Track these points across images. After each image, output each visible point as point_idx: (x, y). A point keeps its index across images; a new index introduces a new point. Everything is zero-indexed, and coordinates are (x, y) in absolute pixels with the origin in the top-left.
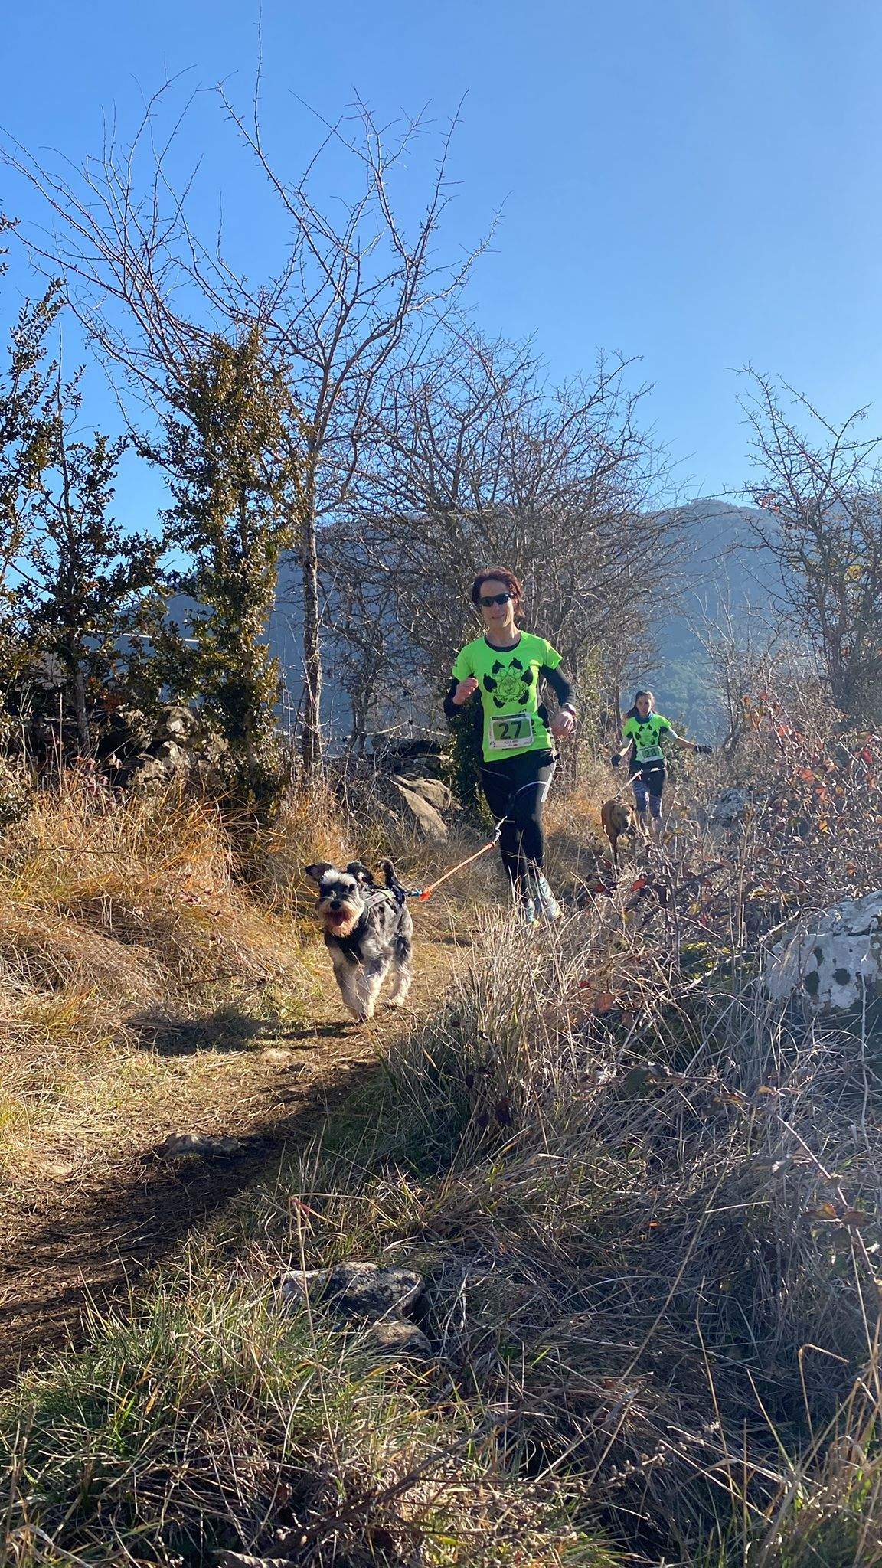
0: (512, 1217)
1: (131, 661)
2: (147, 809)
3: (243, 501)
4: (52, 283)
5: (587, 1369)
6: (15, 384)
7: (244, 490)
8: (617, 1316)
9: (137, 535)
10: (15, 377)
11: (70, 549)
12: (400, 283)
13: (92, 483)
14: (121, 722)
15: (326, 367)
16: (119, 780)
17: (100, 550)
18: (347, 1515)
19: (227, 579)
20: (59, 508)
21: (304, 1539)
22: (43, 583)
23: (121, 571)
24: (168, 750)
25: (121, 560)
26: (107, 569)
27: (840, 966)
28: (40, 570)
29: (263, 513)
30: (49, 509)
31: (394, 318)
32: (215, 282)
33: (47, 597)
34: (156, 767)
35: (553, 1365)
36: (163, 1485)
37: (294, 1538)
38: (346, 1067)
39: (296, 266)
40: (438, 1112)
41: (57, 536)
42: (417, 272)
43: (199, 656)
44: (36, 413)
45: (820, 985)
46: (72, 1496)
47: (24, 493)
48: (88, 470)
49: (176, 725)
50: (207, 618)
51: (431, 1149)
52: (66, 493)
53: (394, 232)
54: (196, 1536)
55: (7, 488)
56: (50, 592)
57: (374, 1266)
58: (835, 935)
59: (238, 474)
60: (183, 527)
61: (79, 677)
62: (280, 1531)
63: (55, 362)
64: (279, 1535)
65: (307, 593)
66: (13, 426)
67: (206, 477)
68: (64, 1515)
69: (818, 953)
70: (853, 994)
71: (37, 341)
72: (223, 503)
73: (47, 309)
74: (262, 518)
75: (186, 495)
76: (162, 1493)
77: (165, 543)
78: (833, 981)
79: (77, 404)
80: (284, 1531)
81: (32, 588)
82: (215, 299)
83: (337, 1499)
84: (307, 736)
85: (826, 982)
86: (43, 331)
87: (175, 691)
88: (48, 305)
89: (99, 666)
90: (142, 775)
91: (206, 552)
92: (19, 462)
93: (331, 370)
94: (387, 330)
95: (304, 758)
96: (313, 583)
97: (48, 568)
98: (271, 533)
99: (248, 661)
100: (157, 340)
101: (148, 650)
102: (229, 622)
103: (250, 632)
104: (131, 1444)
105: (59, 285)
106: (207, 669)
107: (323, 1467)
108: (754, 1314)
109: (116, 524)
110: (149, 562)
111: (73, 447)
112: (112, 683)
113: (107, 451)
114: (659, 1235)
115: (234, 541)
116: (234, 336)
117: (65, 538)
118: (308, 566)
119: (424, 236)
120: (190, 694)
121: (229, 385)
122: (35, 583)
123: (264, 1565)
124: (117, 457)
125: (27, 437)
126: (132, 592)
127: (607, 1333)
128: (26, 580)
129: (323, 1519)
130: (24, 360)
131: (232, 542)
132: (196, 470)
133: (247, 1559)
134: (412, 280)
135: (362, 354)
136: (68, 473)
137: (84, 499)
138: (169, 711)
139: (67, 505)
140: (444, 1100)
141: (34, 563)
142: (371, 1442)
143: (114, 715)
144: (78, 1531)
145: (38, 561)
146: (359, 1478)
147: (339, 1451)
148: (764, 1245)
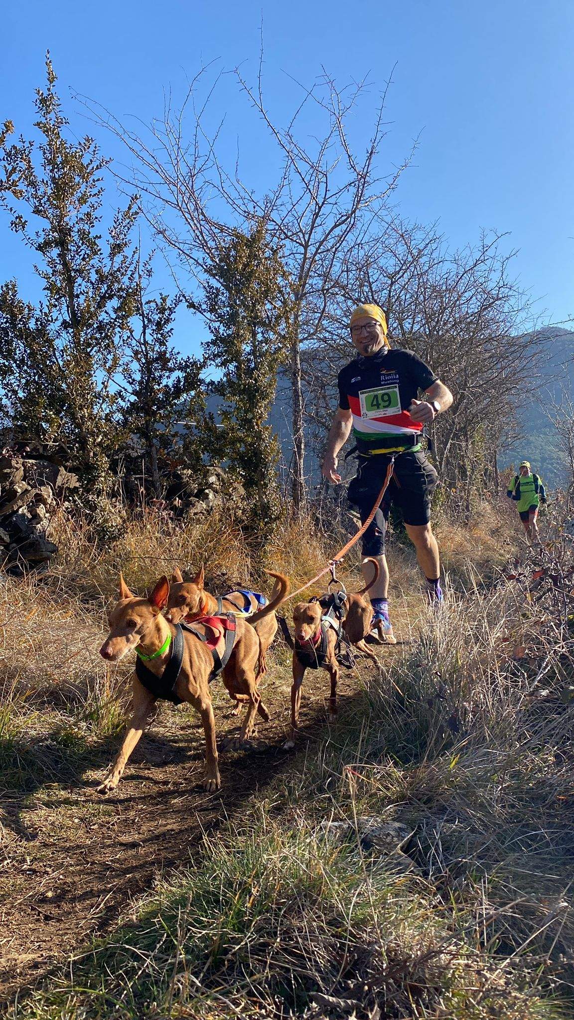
0: (467, 792)
1: (184, 437)
2: (197, 531)
3: (254, 334)
4: (132, 198)
5: (527, 890)
6: (112, 264)
7: (255, 327)
8: (542, 856)
9: (189, 358)
10: (112, 259)
11: (147, 369)
13: (159, 326)
14: (179, 477)
15: (306, 247)
16: (179, 514)
17: (164, 368)
18: (391, 974)
19: (245, 385)
20: (140, 342)
21: (366, 988)
22: (130, 389)
23: (179, 381)
24: (207, 495)
25: (178, 374)
26: (169, 380)
28: (129, 382)
29: (267, 341)
30: (134, 343)
31: (350, 212)
32: (234, 195)
33: (133, 398)
34: (201, 506)
35: (505, 886)
36: (264, 951)
37: (359, 987)
39: (286, 182)
40: (405, 725)
41: (139, 360)
42: (365, 182)
43: (227, 435)
44: (126, 281)
46: (207, 957)
47: (119, 332)
48: (157, 317)
49: (212, 479)
50: (231, 410)
51: (403, 748)
52: (144, 332)
53: (349, 156)
54: (289, 984)
55: (109, 329)
56: (135, 395)
57: (379, 820)
59: (251, 317)
60: (216, 352)
61: (154, 449)
62: (350, 982)
63: (136, 248)
64: (348, 984)
65: (294, 393)
66: (112, 291)
67: (231, 320)
68: (203, 968)
71: (125, 235)
72: (242, 336)
73: (130, 215)
74: (266, 344)
75: (218, 332)
76: (265, 957)
77: (204, 362)
79: (149, 275)
80: (353, 982)
81: (123, 393)
82: (235, 206)
83: (382, 963)
84: (295, 485)
86: (129, 229)
87: (213, 457)
88: (131, 212)
89: (165, 442)
90: (193, 511)
91: (232, 367)
92: (116, 313)
93: (309, 248)
94: (346, 220)
95: (294, 499)
96: (298, 386)
97: (134, 380)
98: (273, 354)
99: (259, 437)
100: (199, 234)
101: (195, 431)
102: (246, 412)
103: (260, 418)
105: (137, 199)
106: (233, 443)
107: (369, 944)
109: (175, 351)
110: (196, 374)
111: (149, 302)
112: (172, 453)
113: (168, 305)
114: (566, 805)
115: (249, 360)
116: (246, 228)
117: (144, 361)
118: (295, 375)
119: (369, 158)
120: (222, 459)
121: (244, 259)
122: (126, 390)
123: (342, 1003)
124: (174, 308)
125: (120, 297)
126: (185, 395)
127: (536, 867)
128: (120, 388)
129: (377, 976)
130: (117, 248)
131: (247, 361)
132: (224, 315)
133: (331, 999)
134: (361, 187)
135: (330, 237)
136: (145, 320)
137: (155, 336)
138: (208, 470)
139: (144, 339)
140: (408, 716)
141: (126, 377)
142: (401, 927)
143: (175, 473)
144: (212, 978)
145: (128, 376)
146: (395, 951)
147: (381, 933)
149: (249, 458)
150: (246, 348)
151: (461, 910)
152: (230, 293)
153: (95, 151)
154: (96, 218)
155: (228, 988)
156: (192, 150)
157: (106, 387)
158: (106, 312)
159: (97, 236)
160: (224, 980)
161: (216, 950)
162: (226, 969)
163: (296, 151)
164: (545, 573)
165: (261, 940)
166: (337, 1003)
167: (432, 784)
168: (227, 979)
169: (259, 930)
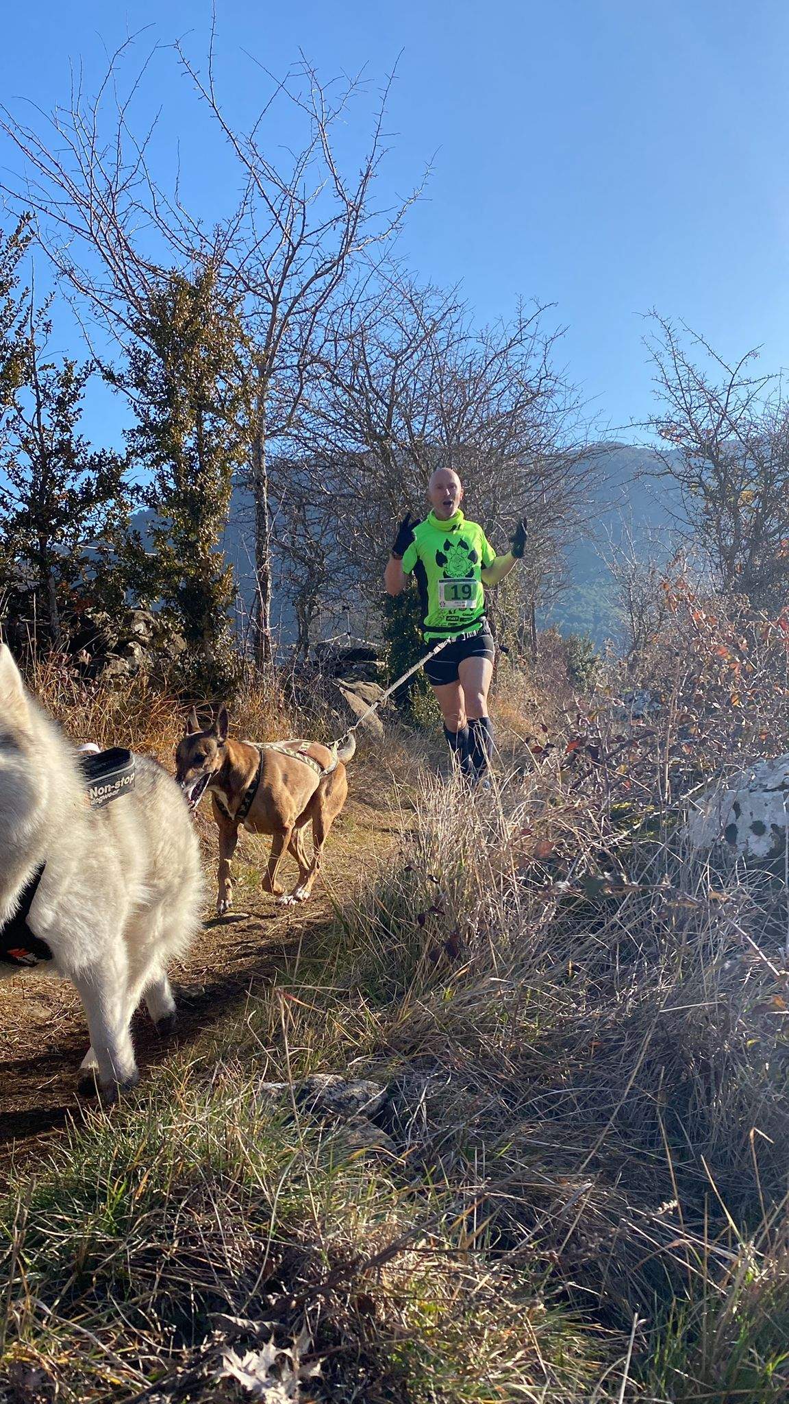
0: (466, 1037)
1: (98, 566)
2: (114, 700)
3: (199, 422)
4: (23, 217)
5: (541, 1168)
7: (200, 411)
8: (565, 1123)
9: (104, 451)
11: (42, 463)
12: (341, 226)
13: (62, 404)
14: (90, 622)
15: (275, 303)
16: (89, 673)
17: (69, 464)
18: (332, 1283)
19: (185, 492)
20: (32, 427)
21: (293, 1305)
22: (17, 494)
23: (89, 484)
24: (132, 649)
25: (88, 474)
26: (76, 482)
27: (756, 818)
28: (15, 483)
29: (218, 432)
30: (23, 427)
31: (336, 258)
32: (173, 225)
33: (21, 507)
34: (123, 665)
35: (511, 1163)
36: (154, 1261)
37: (284, 1302)
38: (299, 926)
39: (247, 209)
40: (390, 953)
41: (30, 452)
42: (357, 217)
43: (162, 562)
44: (11, 336)
45: (739, 836)
46: (68, 1273)
48: (58, 392)
49: (140, 627)
50: (167, 528)
51: (385, 985)
52: (38, 413)
53: (336, 179)
54: (188, 1308)
56: (24, 503)
57: (341, 1078)
58: (751, 791)
59: (195, 397)
60: (145, 445)
61: (51, 580)
62: (270, 1296)
63: (27, 289)
64: (269, 1300)
65: (258, 508)
67: (169, 400)
68: (61, 1290)
69: (736, 807)
70: (769, 844)
71: (11, 270)
72: (182, 423)
73: (19, 241)
74: (217, 437)
75: (147, 415)
76: (153, 1269)
77: (128, 459)
78: (750, 832)
79: (47, 331)
80: (274, 1296)
81: (7, 499)
82: (174, 240)
83: (322, 1269)
84: (258, 638)
85: (744, 833)
86: (16, 261)
87: (139, 595)
88: (20, 237)
89: (69, 572)
90: (109, 671)
91: (166, 467)
93: (279, 306)
94: (330, 268)
95: (256, 658)
96: (263, 500)
97: (22, 481)
98: (226, 451)
99: (205, 567)
100: (121, 277)
101: (113, 557)
102: (188, 531)
103: (207, 540)
104: (122, 1227)
105: (29, 218)
106: (169, 574)
107: (308, 1242)
108: (690, 1122)
109: (84, 440)
110: (115, 476)
111: (44, 368)
112: (81, 589)
113: (75, 374)
114: (601, 1054)
115: (192, 458)
116: (190, 271)
117: (38, 454)
118: (259, 484)
119: (364, 183)
120: (152, 597)
121: (186, 313)
122: (11, 494)
123: (256, 1328)
124: (84, 380)
125: (2, 358)
126: (98, 504)
127: (556, 1137)
128: (3, 491)
129: (311, 1286)
131: (190, 459)
132: (157, 393)
133: (240, 1322)
134: (352, 223)
135: (308, 291)
136: (40, 394)
137: (55, 419)
138: (133, 614)
139: (39, 423)
140: (395, 942)
141: (10, 476)
142: (352, 1219)
143: (83, 617)
144: (74, 1304)
145: (14, 474)
146: (342, 1251)
147: (323, 1227)
148: (698, 1059)
149: (192, 597)
151: (438, 1191)
152: (165, 360)
155: (96, 1315)
156: (112, 156)
160: (94, 1306)
161: (82, 1263)
162: (96, 1289)
163: (261, 167)
164: (582, 744)
165: (149, 1245)
166: (249, 1327)
167: (417, 1027)
168: (97, 1305)
169: (147, 1232)
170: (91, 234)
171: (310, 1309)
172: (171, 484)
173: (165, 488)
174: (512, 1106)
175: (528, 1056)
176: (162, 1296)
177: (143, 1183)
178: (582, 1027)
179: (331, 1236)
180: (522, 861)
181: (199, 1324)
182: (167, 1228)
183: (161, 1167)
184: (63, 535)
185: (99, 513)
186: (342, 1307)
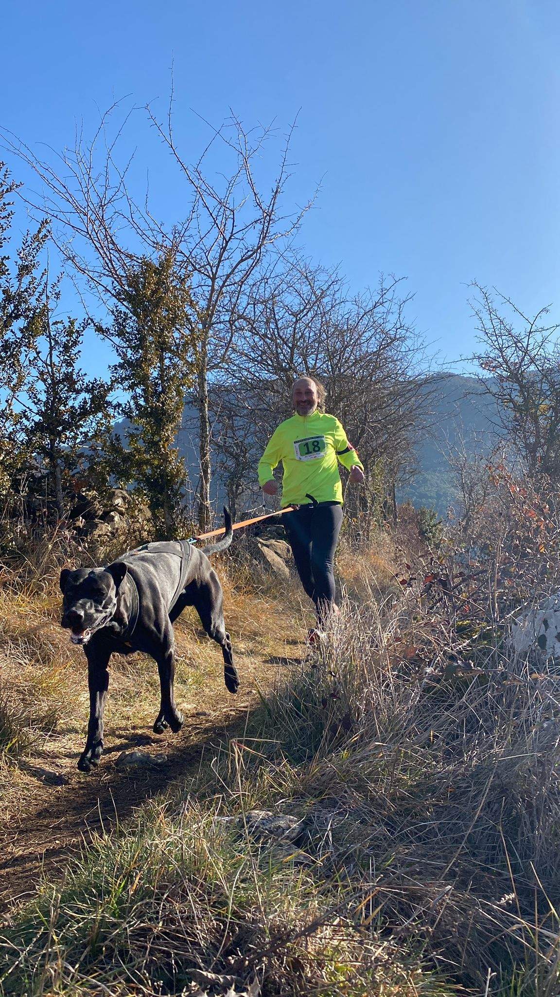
1: (91, 459)
3: (162, 360)
4: (43, 222)
6: (20, 285)
7: (162, 352)
9: (95, 380)
10: (20, 280)
11: (53, 388)
13: (67, 348)
14: (84, 498)
15: (213, 279)
16: (83, 534)
17: (72, 389)
18: (272, 950)
19: (151, 407)
20: (46, 364)
21: (247, 963)
22: (35, 409)
23: (85, 402)
24: (113, 517)
25: (84, 395)
26: (76, 401)
27: (559, 630)
28: (34, 402)
29: (175, 366)
30: (40, 363)
31: (256, 248)
32: (143, 226)
33: (37, 418)
34: (105, 528)
36: (145, 937)
37: (241, 962)
38: (233, 713)
39: (194, 215)
40: (301, 729)
41: (45, 381)
42: (270, 220)
43: (135, 456)
44: (33, 302)
45: (548, 643)
46: (85, 946)
47: (25, 351)
48: (64, 340)
49: (119, 501)
50: (138, 432)
51: (298, 751)
52: (51, 353)
53: (255, 194)
54: (170, 971)
55: (14, 348)
56: (40, 416)
57: (271, 814)
58: (555, 611)
59: (159, 342)
60: (124, 376)
61: (58, 469)
62: (230, 958)
63: (45, 270)
64: (229, 960)
65: (201, 418)
66: (19, 311)
67: (141, 344)
68: (80, 958)
69: (545, 622)
71: (34, 257)
72: (150, 360)
73: (39, 239)
74: (174, 369)
75: (125, 355)
76: (145, 942)
77: (112, 385)
78: (555, 640)
79: (57, 298)
80: (233, 958)
81: (28, 413)
82: (144, 236)
83: (265, 941)
84: (201, 509)
85: (551, 641)
86: (37, 251)
87: (118, 479)
88: (40, 236)
89: (70, 463)
90: (97, 532)
91: (139, 391)
92: (22, 332)
93: (217, 280)
94: (252, 255)
95: (200, 523)
96: (205, 413)
97: (39, 400)
98: (180, 379)
99: (165, 459)
100: (108, 261)
102: (153, 435)
103: (166, 440)
104: (123, 913)
105: (47, 223)
106: (140, 464)
107: (254, 921)
108: (519, 846)
109: (82, 372)
110: (103, 397)
111: (56, 323)
112: (78, 475)
113: (76, 328)
114: (455, 797)
115: (156, 384)
116: (155, 257)
117: (50, 382)
118: (202, 402)
119: (274, 197)
120: (128, 480)
121: (152, 285)
122: (31, 410)
123: (221, 980)
124: (82, 331)
125: (27, 317)
126: (91, 416)
127: (424, 856)
128: (25, 408)
129: (258, 951)
130: (25, 269)
132: (132, 340)
133: (211, 975)
134: (267, 224)
135: (236, 270)
136: (52, 341)
137: (62, 358)
138: (114, 492)
139: (51, 361)
140: (304, 721)
141: (30, 397)
142: (286, 905)
143: (79, 494)
144: (89, 967)
145: (33, 396)
146: (279, 927)
147: (265, 911)
148: (524, 800)
149: (156, 480)
150: (154, 373)
151: (345, 887)
152: (138, 317)
153: (6, 175)
154: (5, 239)
155: (104, 975)
156: (102, 180)
157: (10, 405)
158: (12, 331)
159: (5, 257)
160: (102, 969)
161: (95, 938)
162: (104, 957)
163: (204, 187)
164: (435, 578)
165: (142, 925)
166: (216, 979)
167: (324, 778)
168: (105, 968)
169: (140, 916)
170: (88, 233)
171: (257, 968)
172: (142, 402)
173: (137, 405)
174: (392, 834)
175: (403, 799)
176: (152, 961)
177: (136, 881)
178: (440, 779)
179: (271, 917)
180: (395, 661)
181: (179, 981)
182: (154, 913)
183: (149, 869)
184: (66, 438)
185: (92, 422)
186: (280, 967)
